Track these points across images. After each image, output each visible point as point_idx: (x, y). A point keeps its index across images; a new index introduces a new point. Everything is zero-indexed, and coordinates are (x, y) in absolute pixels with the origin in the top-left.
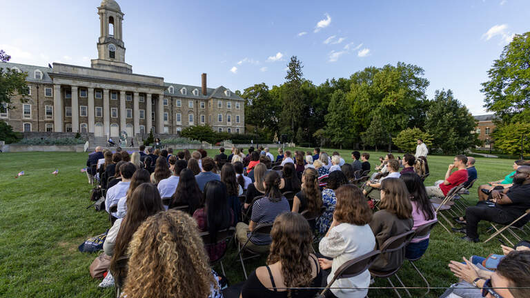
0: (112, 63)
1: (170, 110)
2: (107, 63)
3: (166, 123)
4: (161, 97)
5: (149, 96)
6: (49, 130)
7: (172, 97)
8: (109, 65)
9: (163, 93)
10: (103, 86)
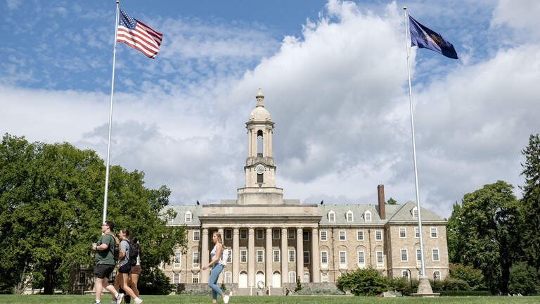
0: (260, 190)
1: (331, 247)
2: (255, 191)
3: (325, 266)
4: (315, 231)
5: (300, 232)
6: (195, 280)
7: (332, 228)
8: (256, 194)
9: (316, 225)
10: (248, 225)
